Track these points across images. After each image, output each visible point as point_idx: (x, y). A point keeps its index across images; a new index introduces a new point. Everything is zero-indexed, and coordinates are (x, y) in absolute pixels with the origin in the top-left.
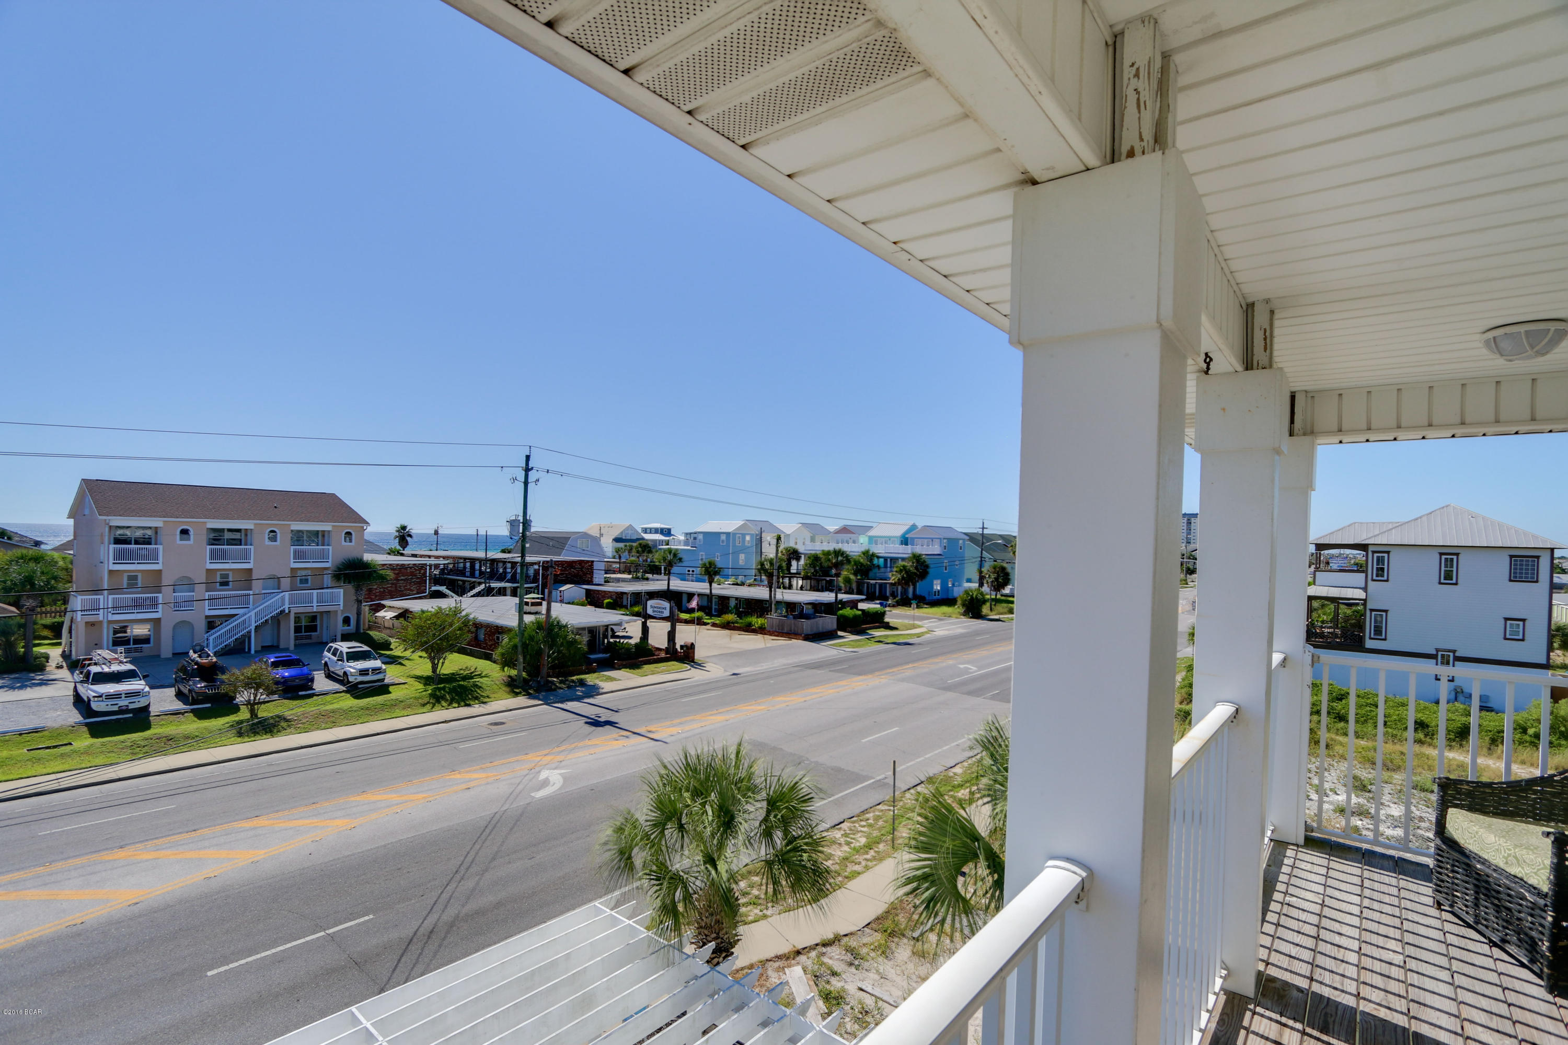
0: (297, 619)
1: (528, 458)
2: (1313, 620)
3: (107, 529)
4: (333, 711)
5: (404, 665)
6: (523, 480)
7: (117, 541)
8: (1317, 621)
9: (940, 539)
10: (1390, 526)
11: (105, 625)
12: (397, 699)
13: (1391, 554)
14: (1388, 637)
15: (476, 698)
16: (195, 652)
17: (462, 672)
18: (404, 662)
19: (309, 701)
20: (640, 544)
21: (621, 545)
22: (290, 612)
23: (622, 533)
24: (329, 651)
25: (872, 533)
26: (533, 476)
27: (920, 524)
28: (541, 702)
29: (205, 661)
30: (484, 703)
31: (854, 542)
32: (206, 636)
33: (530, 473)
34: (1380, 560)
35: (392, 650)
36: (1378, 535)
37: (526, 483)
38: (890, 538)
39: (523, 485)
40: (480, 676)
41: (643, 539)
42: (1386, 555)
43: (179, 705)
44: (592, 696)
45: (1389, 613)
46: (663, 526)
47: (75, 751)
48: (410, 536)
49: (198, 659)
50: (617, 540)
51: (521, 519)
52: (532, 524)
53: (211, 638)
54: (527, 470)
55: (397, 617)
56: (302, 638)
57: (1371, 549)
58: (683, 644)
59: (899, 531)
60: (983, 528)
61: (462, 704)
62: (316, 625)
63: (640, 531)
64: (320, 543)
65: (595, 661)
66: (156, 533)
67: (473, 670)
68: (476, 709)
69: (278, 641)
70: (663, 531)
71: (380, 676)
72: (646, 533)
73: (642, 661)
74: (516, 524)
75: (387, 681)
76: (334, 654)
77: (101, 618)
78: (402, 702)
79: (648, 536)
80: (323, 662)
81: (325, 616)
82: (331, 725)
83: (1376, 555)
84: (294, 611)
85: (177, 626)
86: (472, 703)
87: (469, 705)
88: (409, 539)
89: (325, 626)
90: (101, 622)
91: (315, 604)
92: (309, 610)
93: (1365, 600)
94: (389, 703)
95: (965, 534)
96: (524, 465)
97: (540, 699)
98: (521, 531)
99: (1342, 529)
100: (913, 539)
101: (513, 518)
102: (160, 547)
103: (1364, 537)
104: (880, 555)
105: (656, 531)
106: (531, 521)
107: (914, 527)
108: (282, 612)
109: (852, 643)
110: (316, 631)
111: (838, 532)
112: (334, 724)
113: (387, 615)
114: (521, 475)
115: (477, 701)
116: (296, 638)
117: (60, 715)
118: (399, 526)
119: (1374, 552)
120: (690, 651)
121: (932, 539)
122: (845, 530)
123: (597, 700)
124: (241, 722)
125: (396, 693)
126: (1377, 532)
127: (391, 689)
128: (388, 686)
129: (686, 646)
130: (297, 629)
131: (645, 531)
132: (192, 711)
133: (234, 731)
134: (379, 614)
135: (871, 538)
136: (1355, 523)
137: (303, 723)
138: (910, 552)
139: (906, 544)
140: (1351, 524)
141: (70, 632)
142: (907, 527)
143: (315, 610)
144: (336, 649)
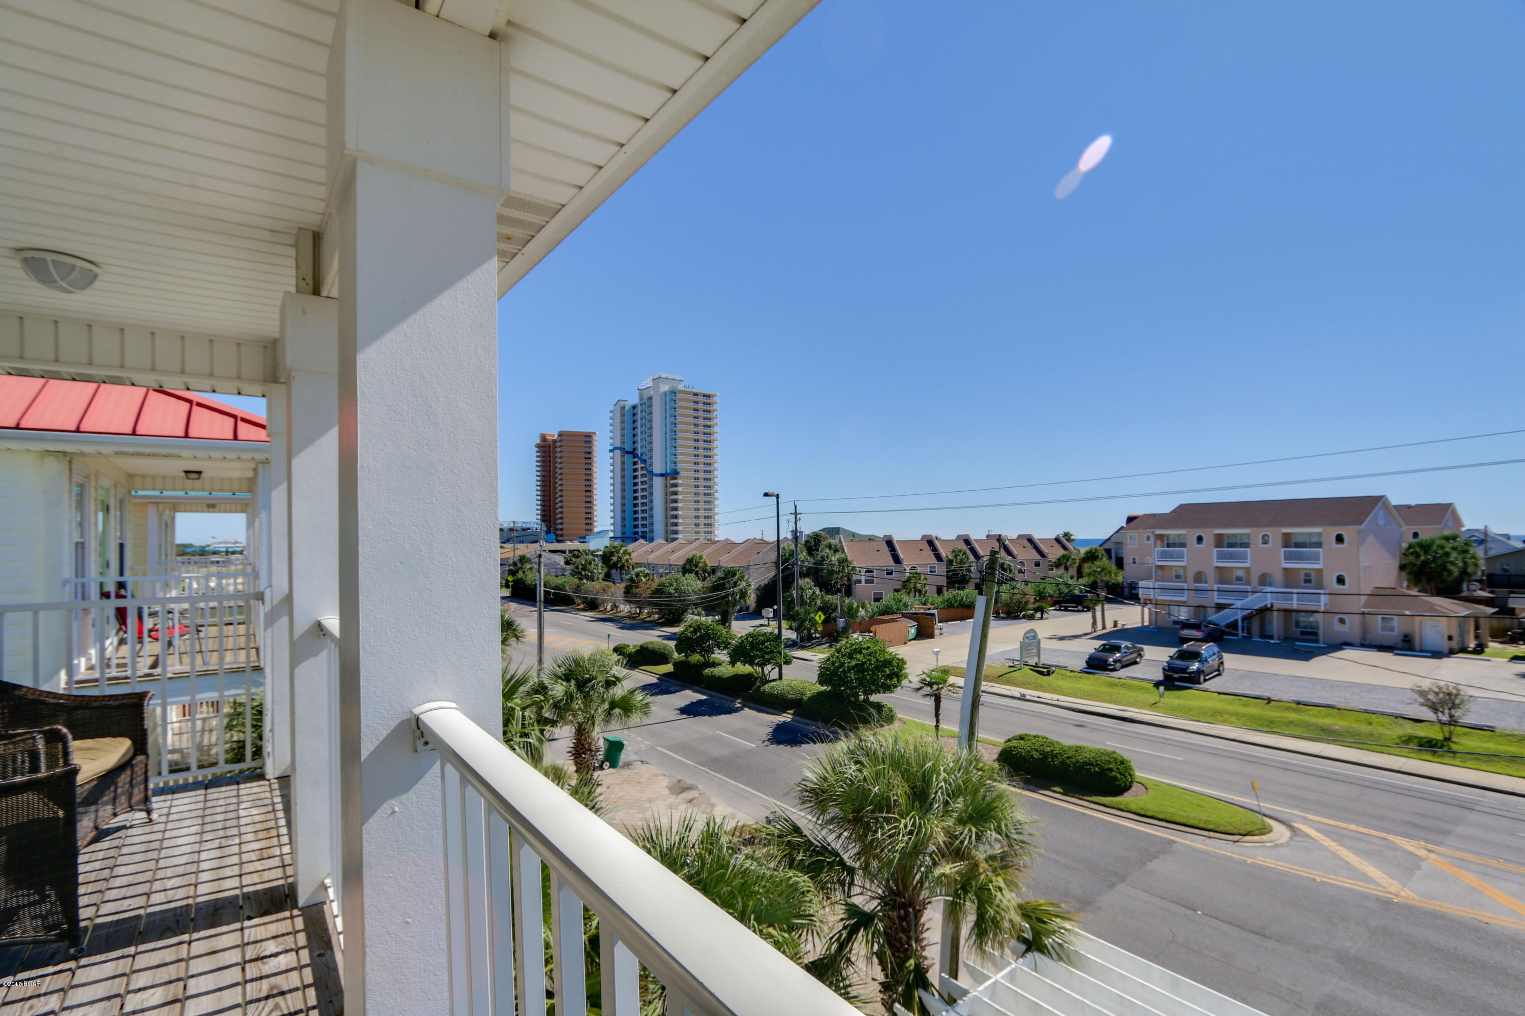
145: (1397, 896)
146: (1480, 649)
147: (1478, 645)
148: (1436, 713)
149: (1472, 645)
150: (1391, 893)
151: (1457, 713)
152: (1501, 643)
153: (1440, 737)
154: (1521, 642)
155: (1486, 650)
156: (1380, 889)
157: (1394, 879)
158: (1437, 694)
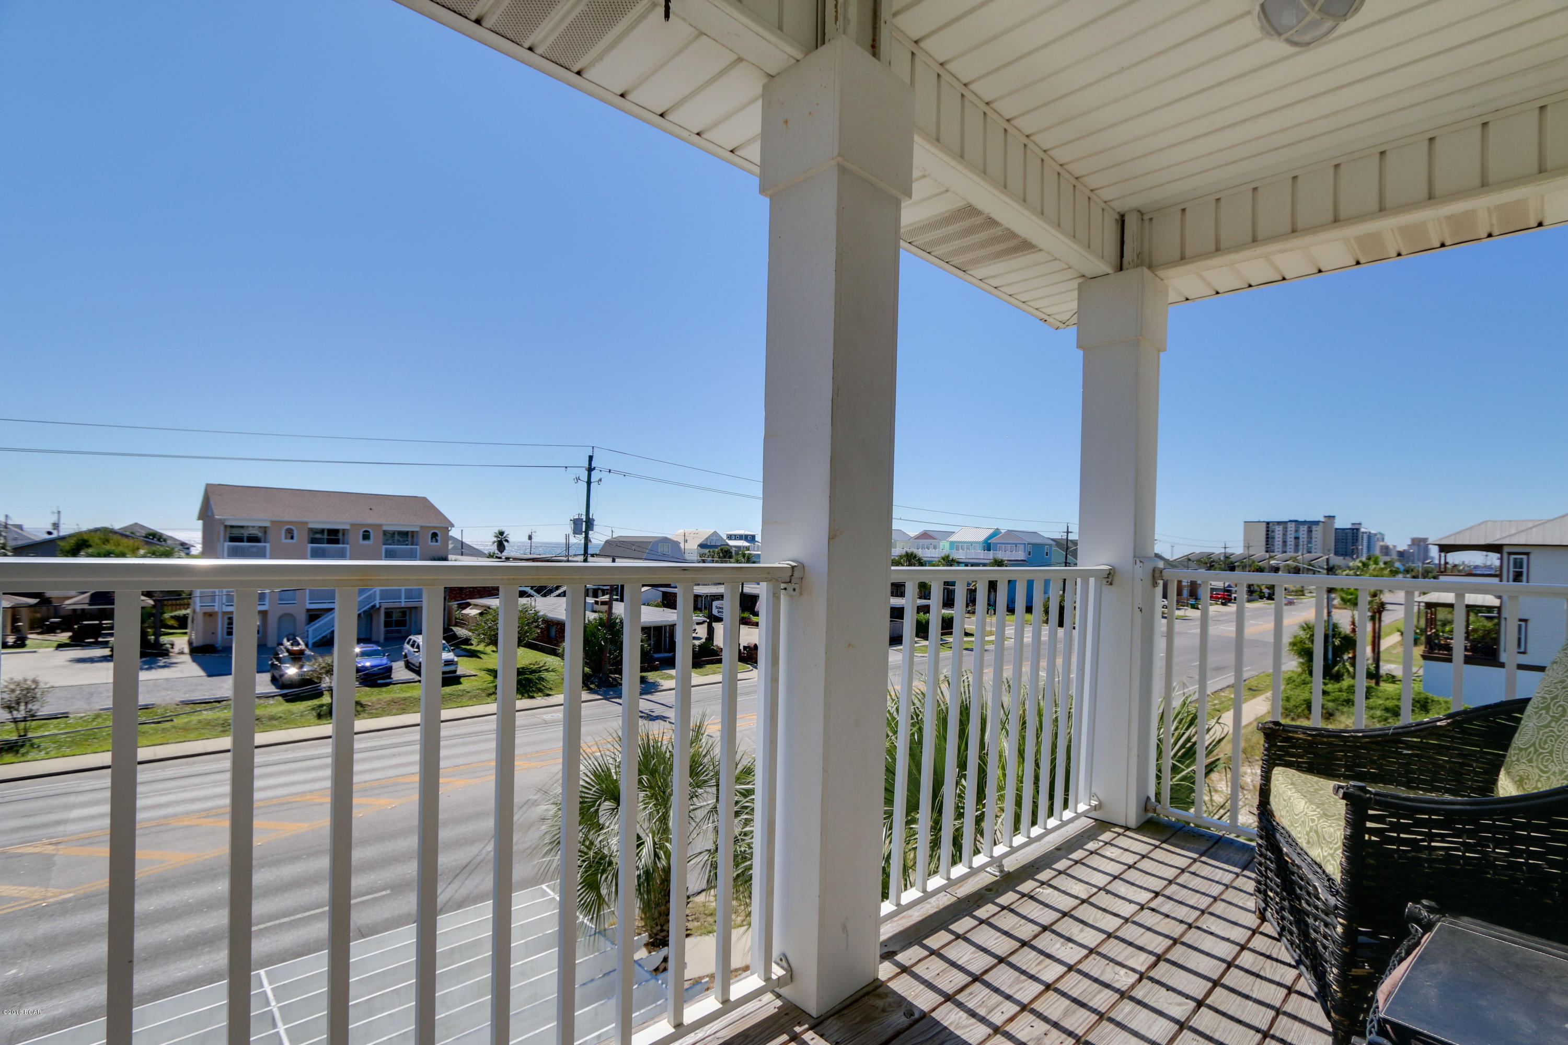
0: (388, 614)
1: (591, 458)
2: (1437, 631)
3: (222, 528)
4: (405, 699)
5: (480, 658)
6: (586, 480)
7: (232, 539)
8: (1443, 632)
9: (1025, 544)
10: (1531, 525)
11: (220, 616)
12: (464, 690)
13: (1532, 556)
14: (1529, 650)
15: (540, 690)
16: (288, 640)
17: (532, 666)
18: (482, 656)
19: (384, 689)
20: (722, 550)
21: (706, 551)
22: (380, 607)
23: (707, 539)
24: (408, 643)
25: (953, 538)
26: (595, 476)
27: (1004, 527)
28: (600, 697)
29: (295, 648)
30: (548, 695)
31: (935, 548)
32: (306, 628)
33: (593, 473)
34: (1518, 564)
35: (472, 644)
36: (1515, 534)
37: (589, 483)
38: (972, 543)
39: (586, 485)
40: (547, 670)
41: (728, 545)
42: (1524, 557)
43: (272, 689)
44: (651, 693)
45: (1530, 624)
46: (747, 533)
47: (174, 727)
48: (507, 541)
49: (290, 647)
50: (702, 546)
51: (584, 518)
52: (595, 523)
53: (310, 630)
54: (590, 470)
55: (481, 614)
56: (392, 632)
57: (1506, 550)
58: (746, 645)
59: (981, 536)
60: (1068, 532)
61: (526, 695)
62: (406, 620)
63: (725, 537)
64: (410, 543)
65: (657, 659)
66: (265, 532)
67: (541, 665)
68: (539, 701)
69: (371, 634)
70: (746, 538)
71: (452, 668)
72: (731, 539)
73: (704, 661)
74: (579, 523)
75: (458, 673)
76: (413, 646)
77: (216, 609)
78: (468, 692)
79: (732, 543)
80: (404, 653)
81: (413, 611)
82: (400, 712)
83: (1512, 557)
84: (384, 606)
85: (281, 618)
86: (535, 695)
87: (533, 697)
88: (506, 544)
89: (413, 620)
90: (216, 613)
91: (403, 600)
92: (397, 605)
93: (1499, 609)
94: (456, 693)
95: (1053, 540)
96: (587, 465)
97: (599, 694)
98: (584, 530)
99: (1471, 528)
100: (996, 544)
101: (577, 517)
102: (268, 545)
103: (1498, 536)
104: (960, 560)
105: (740, 537)
106: (593, 520)
107: (996, 532)
108: (374, 606)
109: (923, 648)
110: (405, 625)
111: (918, 537)
112: (403, 711)
113: (472, 612)
114: (584, 475)
115: (540, 694)
116: (387, 632)
117: (169, 695)
118: (497, 532)
119: (1510, 554)
120: (753, 652)
121: (1016, 545)
122: (925, 535)
123: (656, 697)
124: (321, 706)
125: (466, 684)
126: (1513, 531)
127: (462, 680)
128: (460, 677)
129: (749, 647)
130: (387, 624)
131: (730, 537)
132: (283, 696)
133: (315, 714)
134: (464, 612)
135: (952, 543)
136: (1486, 522)
137: (376, 709)
138: (991, 558)
139: (989, 549)
140: (1483, 523)
141: (193, 622)
142: (991, 531)
143: (403, 605)
144: (414, 641)
145: (44, 899)
146: (20, 643)
147: (18, 639)
148: (11, 712)
149: (11, 640)
150: (36, 900)
151: (33, 707)
152: (39, 634)
153: (14, 737)
154: (58, 631)
155: (27, 642)
156: (22, 902)
157: (33, 885)
158: (13, 691)
